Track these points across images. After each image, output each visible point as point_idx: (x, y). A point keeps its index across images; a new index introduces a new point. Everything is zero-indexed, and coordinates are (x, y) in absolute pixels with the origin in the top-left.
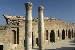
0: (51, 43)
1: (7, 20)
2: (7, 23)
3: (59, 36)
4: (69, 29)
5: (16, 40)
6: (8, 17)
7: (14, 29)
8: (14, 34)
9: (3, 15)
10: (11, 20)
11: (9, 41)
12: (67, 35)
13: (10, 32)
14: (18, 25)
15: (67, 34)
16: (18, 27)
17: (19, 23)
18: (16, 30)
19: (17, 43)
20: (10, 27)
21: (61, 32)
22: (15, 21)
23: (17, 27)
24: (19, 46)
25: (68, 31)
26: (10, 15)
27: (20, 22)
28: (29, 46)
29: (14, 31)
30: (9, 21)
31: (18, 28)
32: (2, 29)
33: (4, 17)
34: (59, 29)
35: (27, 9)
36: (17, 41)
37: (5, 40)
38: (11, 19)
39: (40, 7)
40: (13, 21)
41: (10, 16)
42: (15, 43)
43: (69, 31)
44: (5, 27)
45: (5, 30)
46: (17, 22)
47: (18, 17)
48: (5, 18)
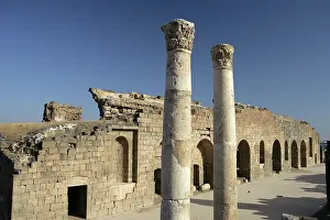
0: (239, 182)
1: (101, 103)
2: (102, 115)
3: (262, 161)
4: (293, 138)
5: (129, 171)
6: (104, 95)
7: (122, 134)
8: (121, 152)
9: (90, 90)
10: (113, 107)
11: (106, 173)
12: (286, 159)
13: (109, 143)
14: (135, 120)
15: (286, 153)
16: (135, 128)
17: (138, 116)
18: (129, 136)
19: (130, 179)
20: (110, 128)
21: (269, 147)
22: (127, 108)
23: (131, 128)
24: (139, 189)
25: (290, 145)
26: (110, 91)
27: (141, 111)
28: (181, 202)
29: (121, 140)
30: (108, 108)
31: (135, 132)
32: (84, 134)
33: (94, 95)
34: (263, 138)
35: (173, 48)
36: (130, 174)
37: (95, 169)
38: (113, 103)
39: (222, 47)
40: (120, 108)
41: (112, 94)
42: (126, 181)
43: (294, 144)
44: (95, 128)
45: (93, 137)
46: (134, 112)
47: (136, 97)
48: (97, 101)
